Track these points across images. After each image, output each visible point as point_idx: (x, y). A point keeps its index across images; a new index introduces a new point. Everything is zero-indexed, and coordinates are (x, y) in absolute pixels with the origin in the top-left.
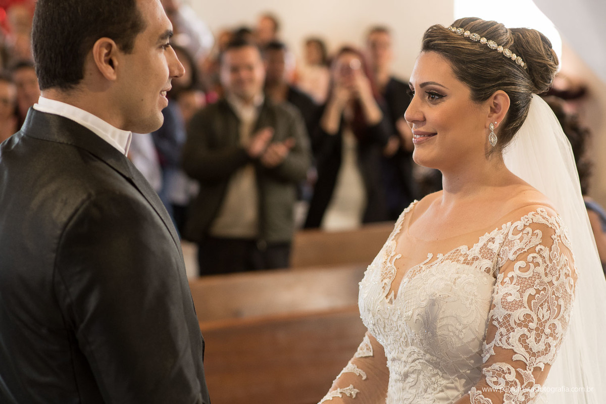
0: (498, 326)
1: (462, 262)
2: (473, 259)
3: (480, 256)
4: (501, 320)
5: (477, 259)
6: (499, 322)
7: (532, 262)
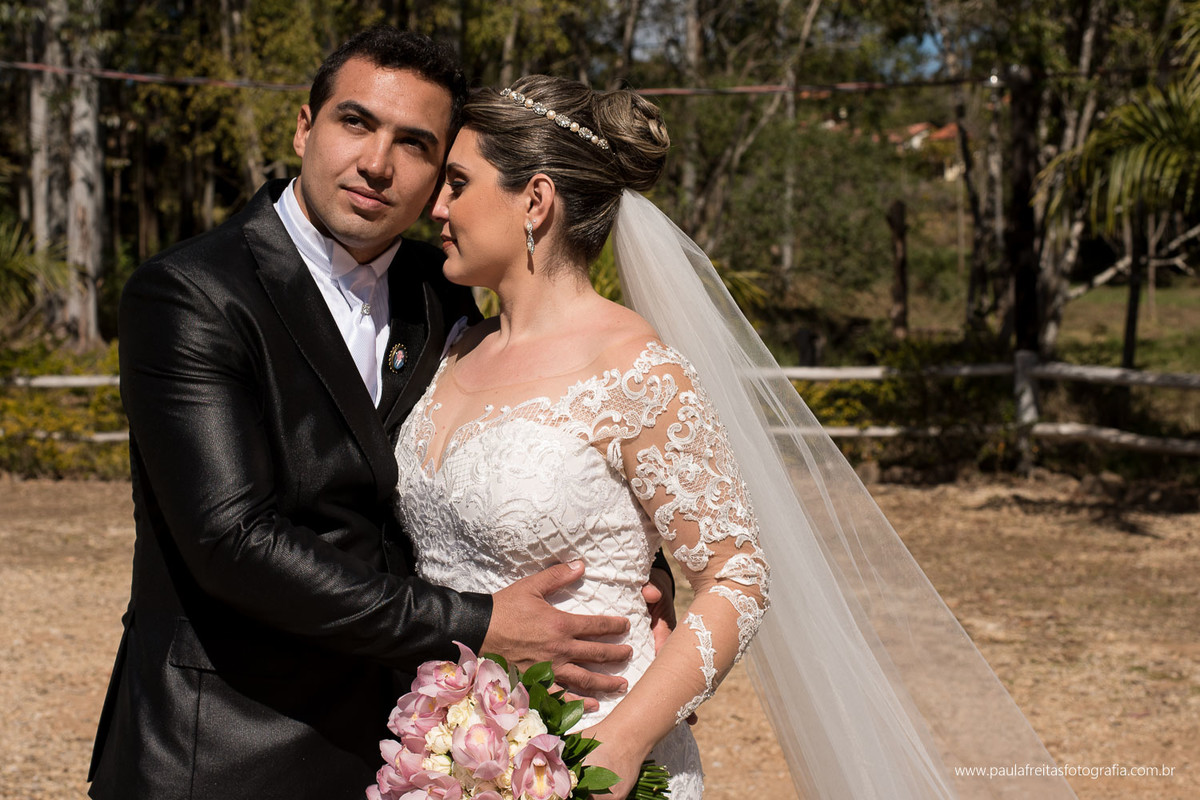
0: (695, 518)
1: (543, 422)
2: (560, 419)
3: (570, 415)
4: (695, 508)
5: (567, 419)
6: (695, 513)
7: (687, 419)
